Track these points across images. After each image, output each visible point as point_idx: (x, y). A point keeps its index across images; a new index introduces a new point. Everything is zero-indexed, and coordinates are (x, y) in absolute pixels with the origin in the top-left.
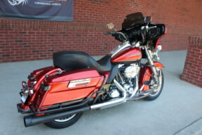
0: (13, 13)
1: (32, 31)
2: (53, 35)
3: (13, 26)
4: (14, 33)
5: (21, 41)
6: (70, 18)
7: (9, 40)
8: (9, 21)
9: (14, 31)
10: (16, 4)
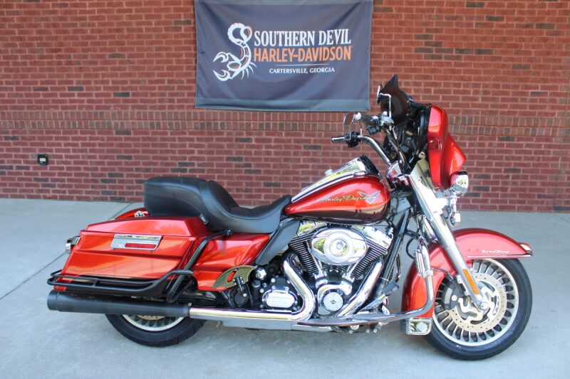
0: (225, 97)
1: (264, 136)
2: (315, 147)
3: (222, 125)
4: (225, 140)
5: (240, 159)
6: (360, 101)
7: (215, 156)
8: (215, 114)
9: (225, 136)
10: (229, 77)
